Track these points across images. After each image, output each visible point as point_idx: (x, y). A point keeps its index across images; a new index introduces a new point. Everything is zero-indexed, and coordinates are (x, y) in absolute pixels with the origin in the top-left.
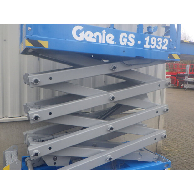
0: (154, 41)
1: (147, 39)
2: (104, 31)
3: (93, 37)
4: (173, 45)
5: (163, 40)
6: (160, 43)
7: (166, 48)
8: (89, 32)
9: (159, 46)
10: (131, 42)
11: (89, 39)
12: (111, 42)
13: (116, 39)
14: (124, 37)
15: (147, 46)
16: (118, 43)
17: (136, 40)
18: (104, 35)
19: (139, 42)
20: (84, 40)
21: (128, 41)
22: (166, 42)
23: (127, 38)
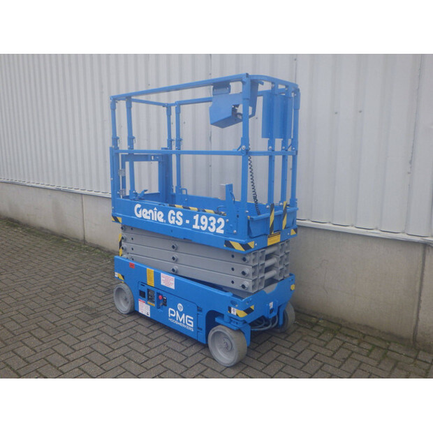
0: (204, 220)
1: (196, 217)
2: (155, 209)
3: (148, 215)
4: (231, 227)
5: (217, 220)
6: (213, 224)
7: (222, 232)
8: (145, 210)
9: (212, 227)
10: (179, 221)
11: (146, 217)
12: (161, 220)
13: (165, 217)
14: (172, 215)
15: (196, 226)
16: (167, 222)
17: (184, 218)
18: (156, 212)
19: (188, 222)
20: (142, 218)
21: (176, 219)
22: (221, 223)
23: (175, 216)
